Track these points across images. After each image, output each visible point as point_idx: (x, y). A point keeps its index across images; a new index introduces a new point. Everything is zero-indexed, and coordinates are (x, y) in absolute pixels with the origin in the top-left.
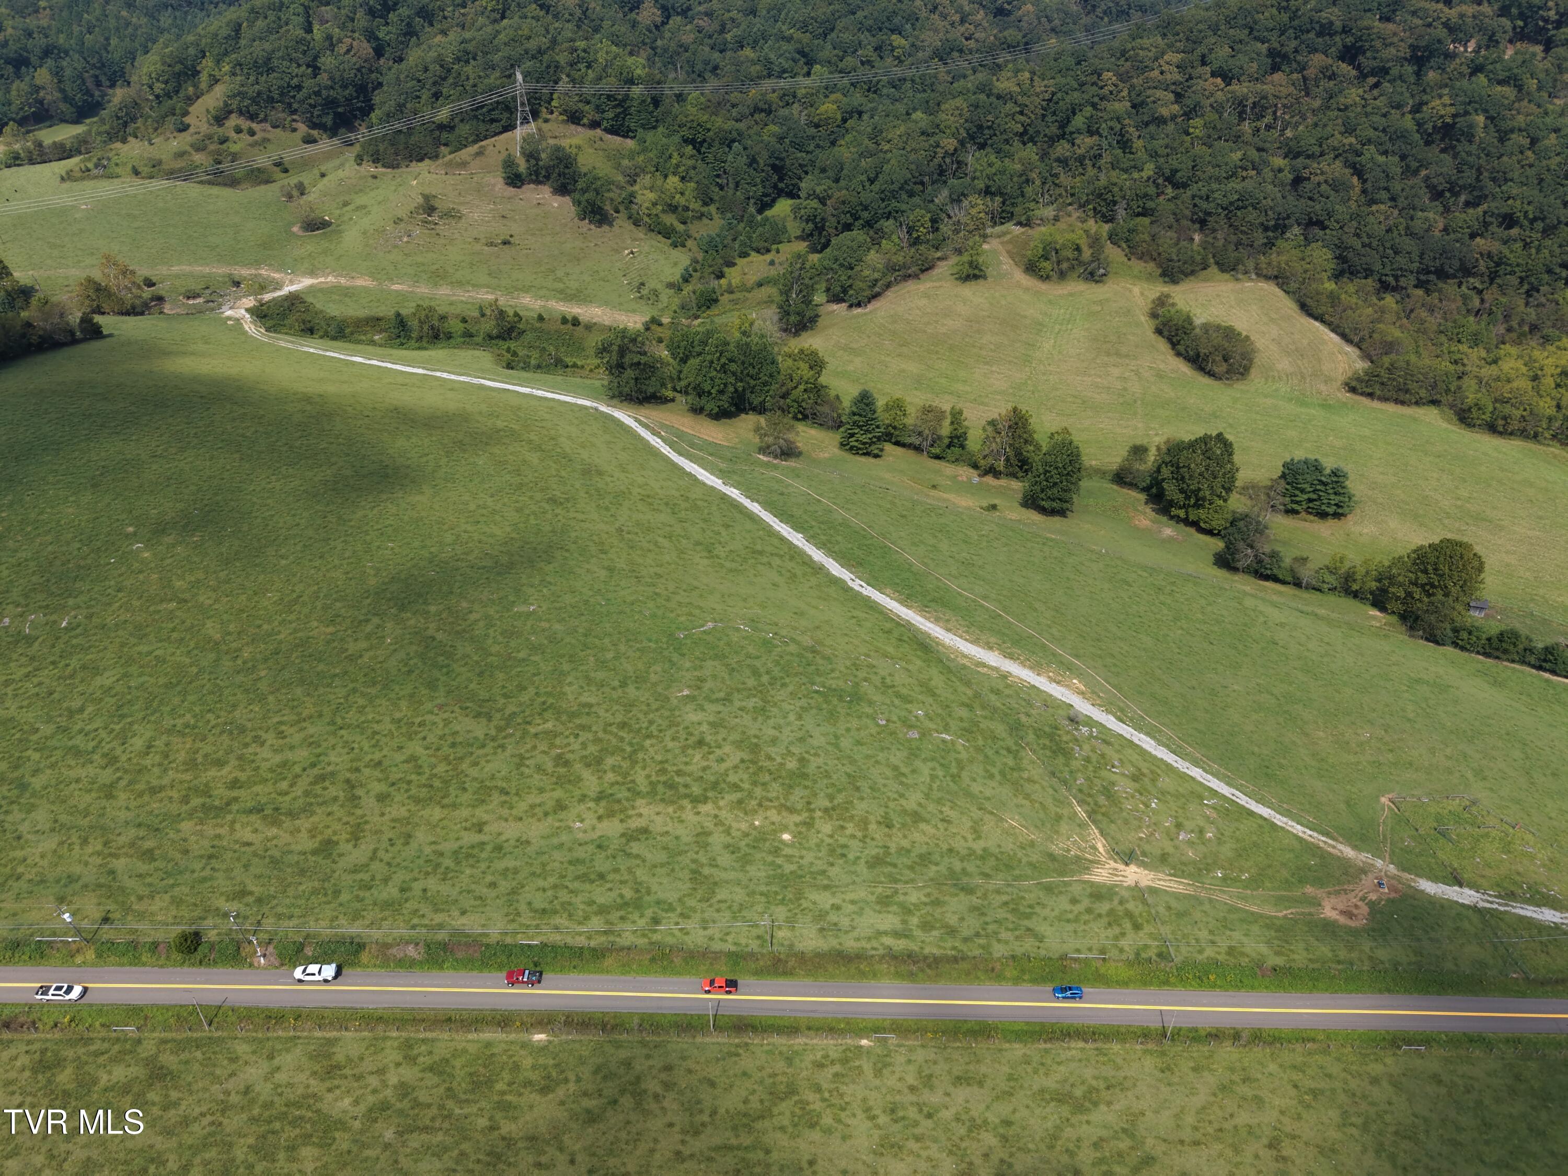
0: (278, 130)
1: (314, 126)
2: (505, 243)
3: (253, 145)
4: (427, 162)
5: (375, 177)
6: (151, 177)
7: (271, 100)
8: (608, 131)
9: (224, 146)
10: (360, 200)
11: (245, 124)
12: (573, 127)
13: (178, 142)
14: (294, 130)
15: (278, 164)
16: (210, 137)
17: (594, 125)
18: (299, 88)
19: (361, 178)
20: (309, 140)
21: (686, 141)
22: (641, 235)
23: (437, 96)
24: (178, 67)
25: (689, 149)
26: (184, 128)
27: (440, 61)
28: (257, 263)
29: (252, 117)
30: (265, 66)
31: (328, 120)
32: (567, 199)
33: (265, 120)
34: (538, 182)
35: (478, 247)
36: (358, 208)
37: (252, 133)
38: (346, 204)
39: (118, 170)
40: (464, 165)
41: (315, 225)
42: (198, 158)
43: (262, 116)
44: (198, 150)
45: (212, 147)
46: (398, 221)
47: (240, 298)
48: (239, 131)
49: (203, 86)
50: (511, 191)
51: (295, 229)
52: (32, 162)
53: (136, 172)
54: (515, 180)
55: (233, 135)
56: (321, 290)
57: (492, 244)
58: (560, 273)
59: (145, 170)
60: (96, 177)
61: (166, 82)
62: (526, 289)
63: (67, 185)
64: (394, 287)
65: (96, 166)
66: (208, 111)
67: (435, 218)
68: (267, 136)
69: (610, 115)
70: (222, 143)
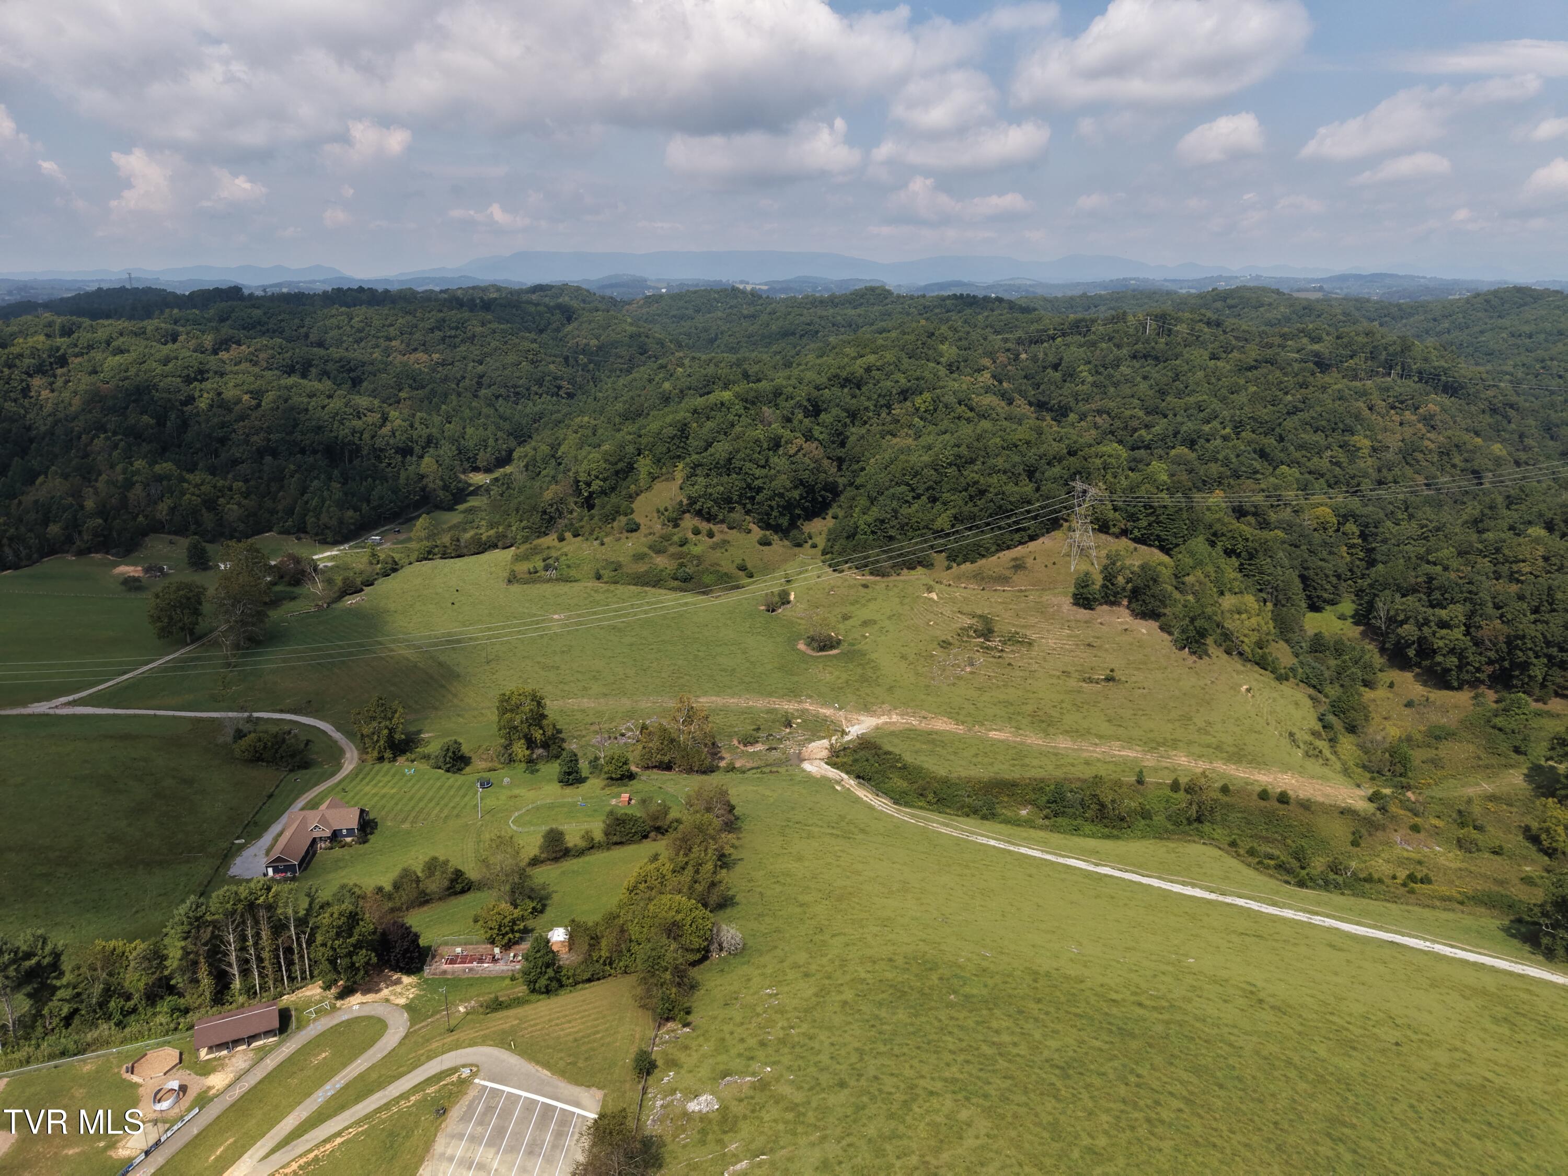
0: (734, 531)
1: (766, 526)
2: (1109, 679)
3: (714, 547)
4: (920, 569)
5: (865, 586)
6: (616, 583)
7: (729, 501)
8: (1136, 540)
9: (685, 549)
10: (865, 613)
11: (704, 526)
12: (1103, 536)
13: (631, 545)
14: (749, 532)
15: (742, 568)
16: (666, 538)
17: (1124, 533)
18: (759, 490)
19: (850, 587)
20: (765, 543)
21: (1229, 553)
22: (1239, 666)
23: (933, 500)
24: (621, 465)
25: (1235, 561)
26: (634, 528)
27: (935, 466)
28: (794, 693)
29: (710, 518)
30: (727, 466)
31: (785, 522)
32: (1153, 625)
33: (722, 522)
34: (1112, 604)
35: (1072, 683)
36: (865, 623)
37: (711, 535)
38: (846, 618)
39: (573, 573)
40: (1003, 580)
41: (824, 644)
42: (661, 561)
43: (721, 517)
44: (659, 552)
45: (673, 550)
46: (945, 645)
47: (802, 744)
48: (697, 532)
49: (642, 483)
50: (1083, 613)
51: (801, 646)
52: (444, 556)
53: (599, 577)
54: (1083, 600)
55: (690, 536)
56: (892, 734)
57: (1090, 680)
58: (1199, 721)
59: (606, 574)
60: (550, 580)
61: (604, 480)
62: (1174, 744)
63: (515, 588)
64: (992, 734)
65: (546, 568)
66: (658, 511)
67: (995, 643)
68: (726, 538)
69: (1144, 523)
70: (681, 546)
